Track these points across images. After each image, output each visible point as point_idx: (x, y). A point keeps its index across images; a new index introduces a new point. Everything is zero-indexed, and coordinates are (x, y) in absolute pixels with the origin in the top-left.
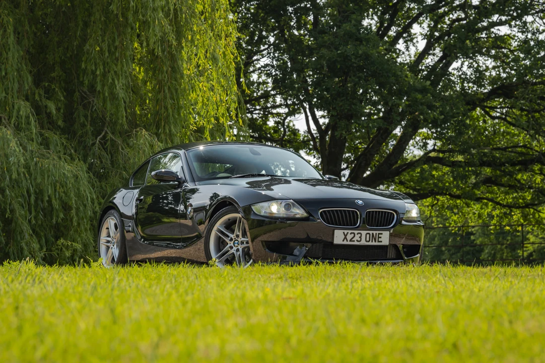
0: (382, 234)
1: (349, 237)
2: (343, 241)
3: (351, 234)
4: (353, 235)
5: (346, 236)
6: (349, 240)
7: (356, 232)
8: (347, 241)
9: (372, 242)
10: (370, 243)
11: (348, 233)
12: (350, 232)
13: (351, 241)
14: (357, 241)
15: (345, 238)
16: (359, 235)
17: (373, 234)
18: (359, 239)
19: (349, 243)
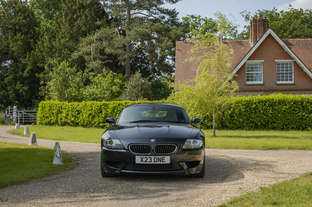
0: (165, 157)
1: (144, 160)
2: (141, 162)
3: (145, 158)
4: (146, 159)
5: (142, 159)
6: (144, 161)
7: (148, 157)
8: (143, 162)
9: (158, 162)
10: (157, 163)
11: (143, 158)
12: (144, 157)
13: (145, 162)
14: (149, 162)
15: (142, 160)
16: (150, 159)
17: (159, 158)
18: (150, 161)
19: (144, 163)
